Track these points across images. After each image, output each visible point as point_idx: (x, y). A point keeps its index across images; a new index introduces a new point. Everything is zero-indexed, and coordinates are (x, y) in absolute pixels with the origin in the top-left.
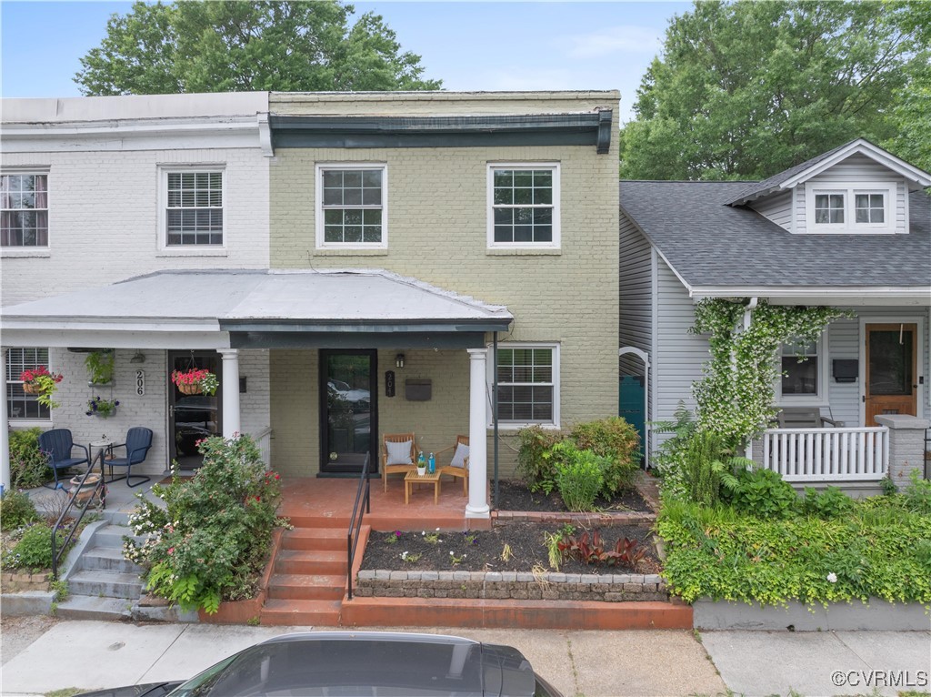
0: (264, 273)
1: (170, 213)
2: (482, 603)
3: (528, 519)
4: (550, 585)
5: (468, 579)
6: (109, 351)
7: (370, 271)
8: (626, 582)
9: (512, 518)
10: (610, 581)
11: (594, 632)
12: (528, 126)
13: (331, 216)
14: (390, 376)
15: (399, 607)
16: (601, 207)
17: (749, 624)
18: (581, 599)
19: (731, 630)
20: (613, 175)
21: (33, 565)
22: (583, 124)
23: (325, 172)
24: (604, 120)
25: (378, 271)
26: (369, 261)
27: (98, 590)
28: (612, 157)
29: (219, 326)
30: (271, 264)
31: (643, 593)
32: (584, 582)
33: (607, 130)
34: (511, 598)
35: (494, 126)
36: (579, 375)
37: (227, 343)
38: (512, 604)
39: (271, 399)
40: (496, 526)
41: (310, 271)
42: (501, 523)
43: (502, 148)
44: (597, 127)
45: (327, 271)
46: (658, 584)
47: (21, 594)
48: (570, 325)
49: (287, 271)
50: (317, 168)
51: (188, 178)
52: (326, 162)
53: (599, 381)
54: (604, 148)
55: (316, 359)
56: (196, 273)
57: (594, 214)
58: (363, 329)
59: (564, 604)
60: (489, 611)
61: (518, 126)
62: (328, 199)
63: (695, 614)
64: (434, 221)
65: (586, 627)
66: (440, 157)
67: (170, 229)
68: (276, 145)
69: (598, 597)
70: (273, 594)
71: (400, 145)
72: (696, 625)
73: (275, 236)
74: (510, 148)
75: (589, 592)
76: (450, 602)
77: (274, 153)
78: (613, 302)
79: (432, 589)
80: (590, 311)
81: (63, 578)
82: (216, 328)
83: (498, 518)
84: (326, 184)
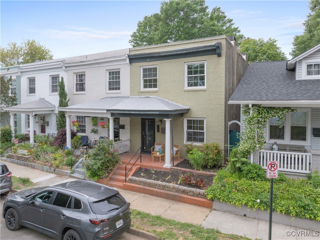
0: (128, 97)
1: (109, 82)
2: (156, 190)
3: (181, 170)
4: (174, 188)
5: (153, 183)
6: (96, 117)
7: (153, 96)
8: (195, 191)
9: (176, 169)
10: (190, 190)
11: (183, 203)
12: (194, 50)
13: (145, 81)
14: (158, 126)
15: (136, 187)
16: (219, 74)
17: (231, 211)
18: (182, 194)
19: (225, 212)
20: (223, 64)
21: (68, 165)
22: (211, 48)
23: (143, 69)
24: (217, 46)
25: (155, 96)
26: (153, 93)
27: (79, 172)
28: (222, 58)
29: (106, 111)
30: (130, 95)
31: (199, 195)
32: (183, 189)
33: (219, 49)
34: (163, 190)
35: (184, 52)
36: (211, 129)
37: (110, 116)
38: (163, 191)
39: (130, 131)
40: (171, 171)
41: (138, 97)
42: (173, 170)
43: (188, 58)
44: (216, 49)
45: (143, 97)
46: (204, 193)
47: (65, 171)
48: (209, 113)
49: (133, 97)
50: (141, 68)
51: (113, 72)
52: (143, 66)
53: (218, 131)
54: (219, 55)
55: (140, 121)
56: (114, 97)
57: (217, 77)
58: (137, 113)
59: (176, 194)
60: (156, 192)
61: (191, 51)
62: (145, 76)
63: (213, 204)
64: (170, 81)
65: (181, 202)
66: (171, 62)
67: (110, 86)
68: (131, 63)
69: (186, 194)
70: (111, 179)
71: (161, 60)
72: (213, 208)
73: (131, 87)
74: (191, 58)
75: (184, 192)
76: (148, 188)
77: (131, 65)
78: (222, 106)
79: (145, 184)
80: (215, 108)
81: (73, 169)
82: (106, 112)
83: (172, 169)
84: (144, 72)
